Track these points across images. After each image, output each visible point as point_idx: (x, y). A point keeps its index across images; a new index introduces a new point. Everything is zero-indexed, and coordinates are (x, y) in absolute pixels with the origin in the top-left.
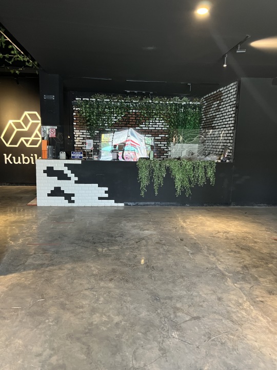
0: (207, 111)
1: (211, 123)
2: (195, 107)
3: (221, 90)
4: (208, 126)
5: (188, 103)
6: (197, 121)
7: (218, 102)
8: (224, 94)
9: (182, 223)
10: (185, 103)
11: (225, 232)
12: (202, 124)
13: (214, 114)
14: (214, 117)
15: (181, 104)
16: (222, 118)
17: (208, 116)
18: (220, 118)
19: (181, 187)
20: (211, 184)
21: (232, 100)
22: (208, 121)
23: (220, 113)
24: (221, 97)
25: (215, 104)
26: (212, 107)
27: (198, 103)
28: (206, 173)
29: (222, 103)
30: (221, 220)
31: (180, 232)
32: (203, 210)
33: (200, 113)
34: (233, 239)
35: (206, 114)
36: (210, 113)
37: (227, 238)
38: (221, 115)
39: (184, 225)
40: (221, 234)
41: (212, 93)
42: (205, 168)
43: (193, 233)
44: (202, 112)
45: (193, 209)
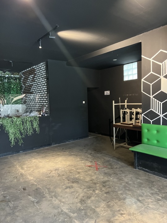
0: (25, 81)
1: (30, 89)
2: (16, 79)
3: (34, 67)
4: (27, 92)
5: (10, 76)
6: (19, 88)
7: (33, 75)
8: (36, 70)
9: (21, 170)
10: (8, 76)
11: (56, 170)
12: (23, 91)
13: (31, 84)
14: (31, 86)
15: (5, 76)
16: (37, 86)
17: (27, 85)
18: (36, 86)
19: (15, 139)
20: (37, 133)
21: (43, 74)
22: (27, 88)
23: (35, 83)
24: (34, 72)
25: (31, 77)
26: (29, 78)
27: (18, 76)
28: (32, 125)
29: (36, 76)
30: (49, 159)
31: (21, 180)
32: (34, 154)
33: (20, 83)
34: (63, 175)
35: (24, 84)
36: (28, 83)
37: (59, 175)
38: (36, 84)
39: (23, 171)
40: (54, 172)
41: (28, 70)
42: (31, 122)
43: (32, 178)
44: (22, 82)
45: (26, 154)
